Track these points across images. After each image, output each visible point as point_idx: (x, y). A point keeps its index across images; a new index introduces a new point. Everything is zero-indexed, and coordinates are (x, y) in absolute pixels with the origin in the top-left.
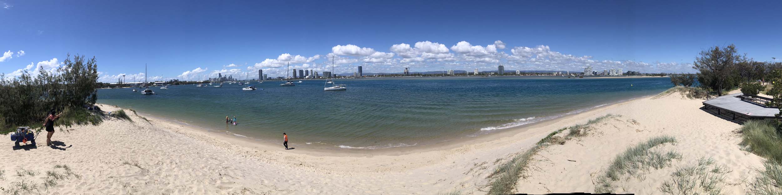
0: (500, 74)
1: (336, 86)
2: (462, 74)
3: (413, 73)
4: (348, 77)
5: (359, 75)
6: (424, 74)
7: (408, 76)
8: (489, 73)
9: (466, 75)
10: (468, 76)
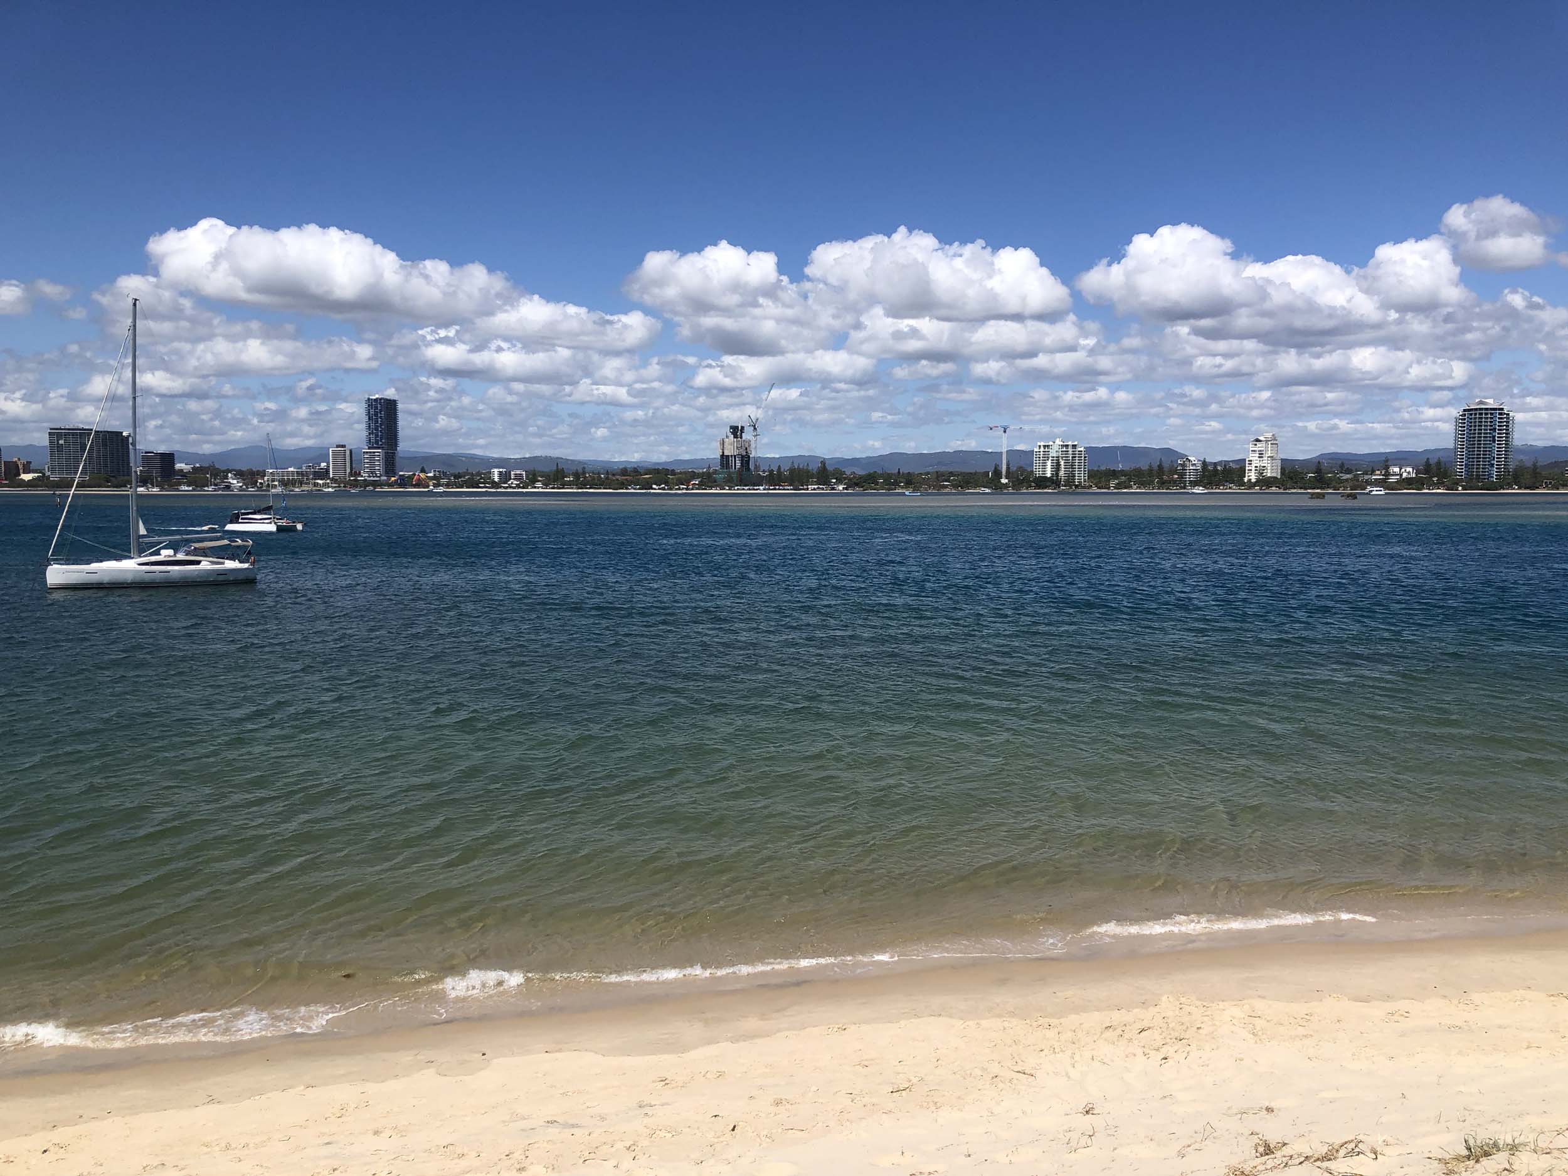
0: (1474, 479)
1: (166, 554)
2: (1151, 470)
3: (785, 467)
4: (284, 483)
5: (372, 467)
6: (861, 472)
7: (742, 482)
8: (1373, 472)
9: (1181, 482)
10: (1199, 490)
